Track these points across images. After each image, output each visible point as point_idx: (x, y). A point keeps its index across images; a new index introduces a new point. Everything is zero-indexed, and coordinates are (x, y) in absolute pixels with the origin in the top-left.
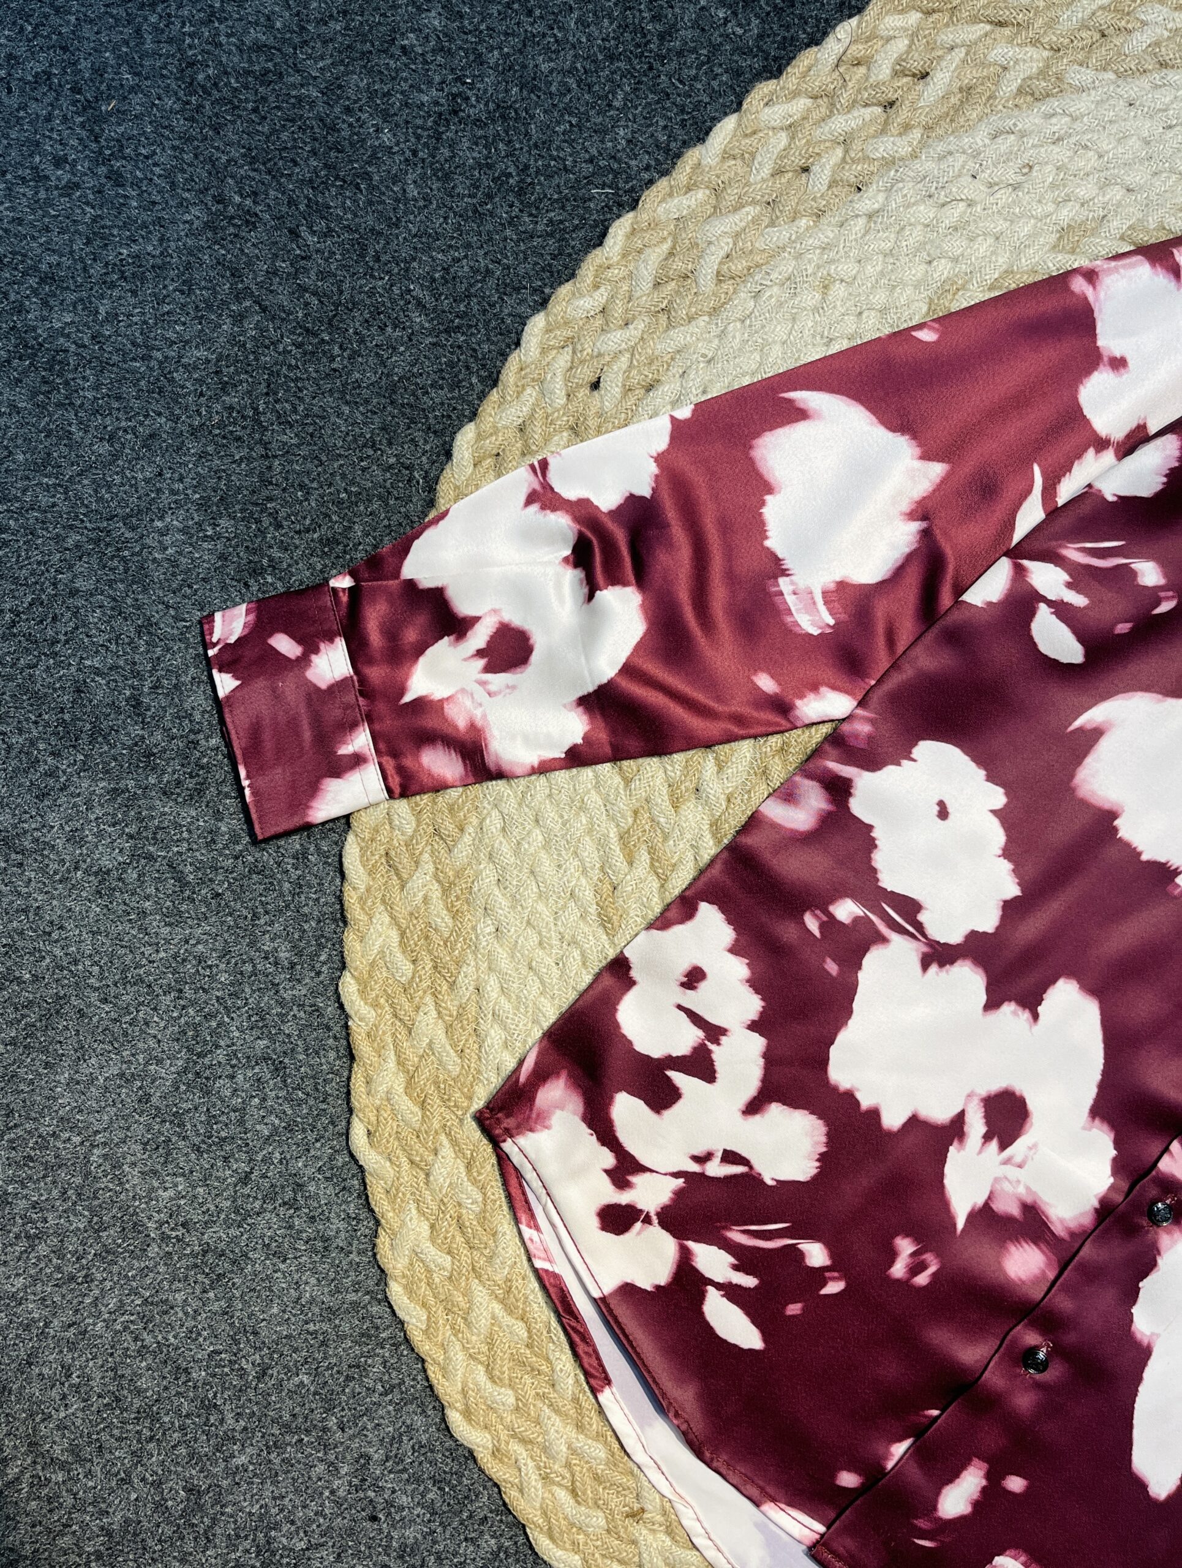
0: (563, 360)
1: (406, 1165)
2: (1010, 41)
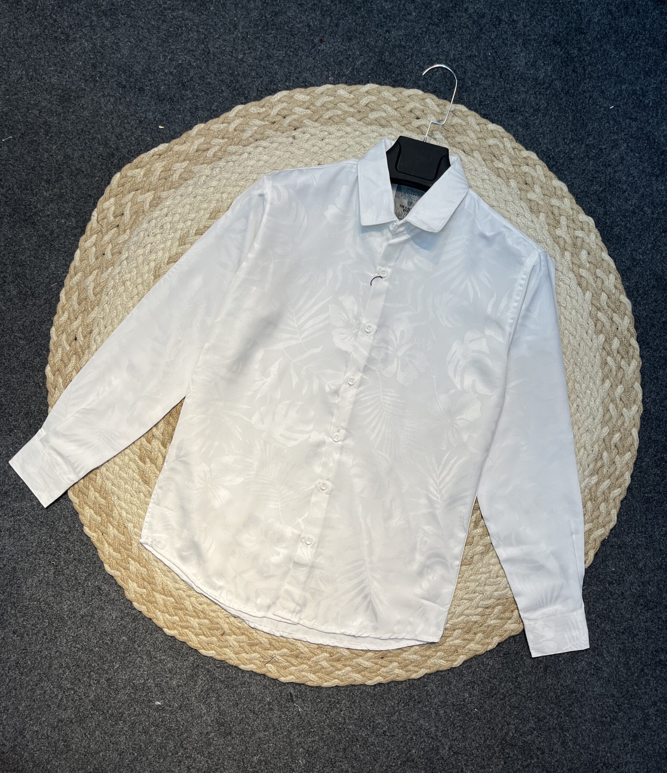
0: (64, 336)
1: (123, 571)
2: (141, 194)
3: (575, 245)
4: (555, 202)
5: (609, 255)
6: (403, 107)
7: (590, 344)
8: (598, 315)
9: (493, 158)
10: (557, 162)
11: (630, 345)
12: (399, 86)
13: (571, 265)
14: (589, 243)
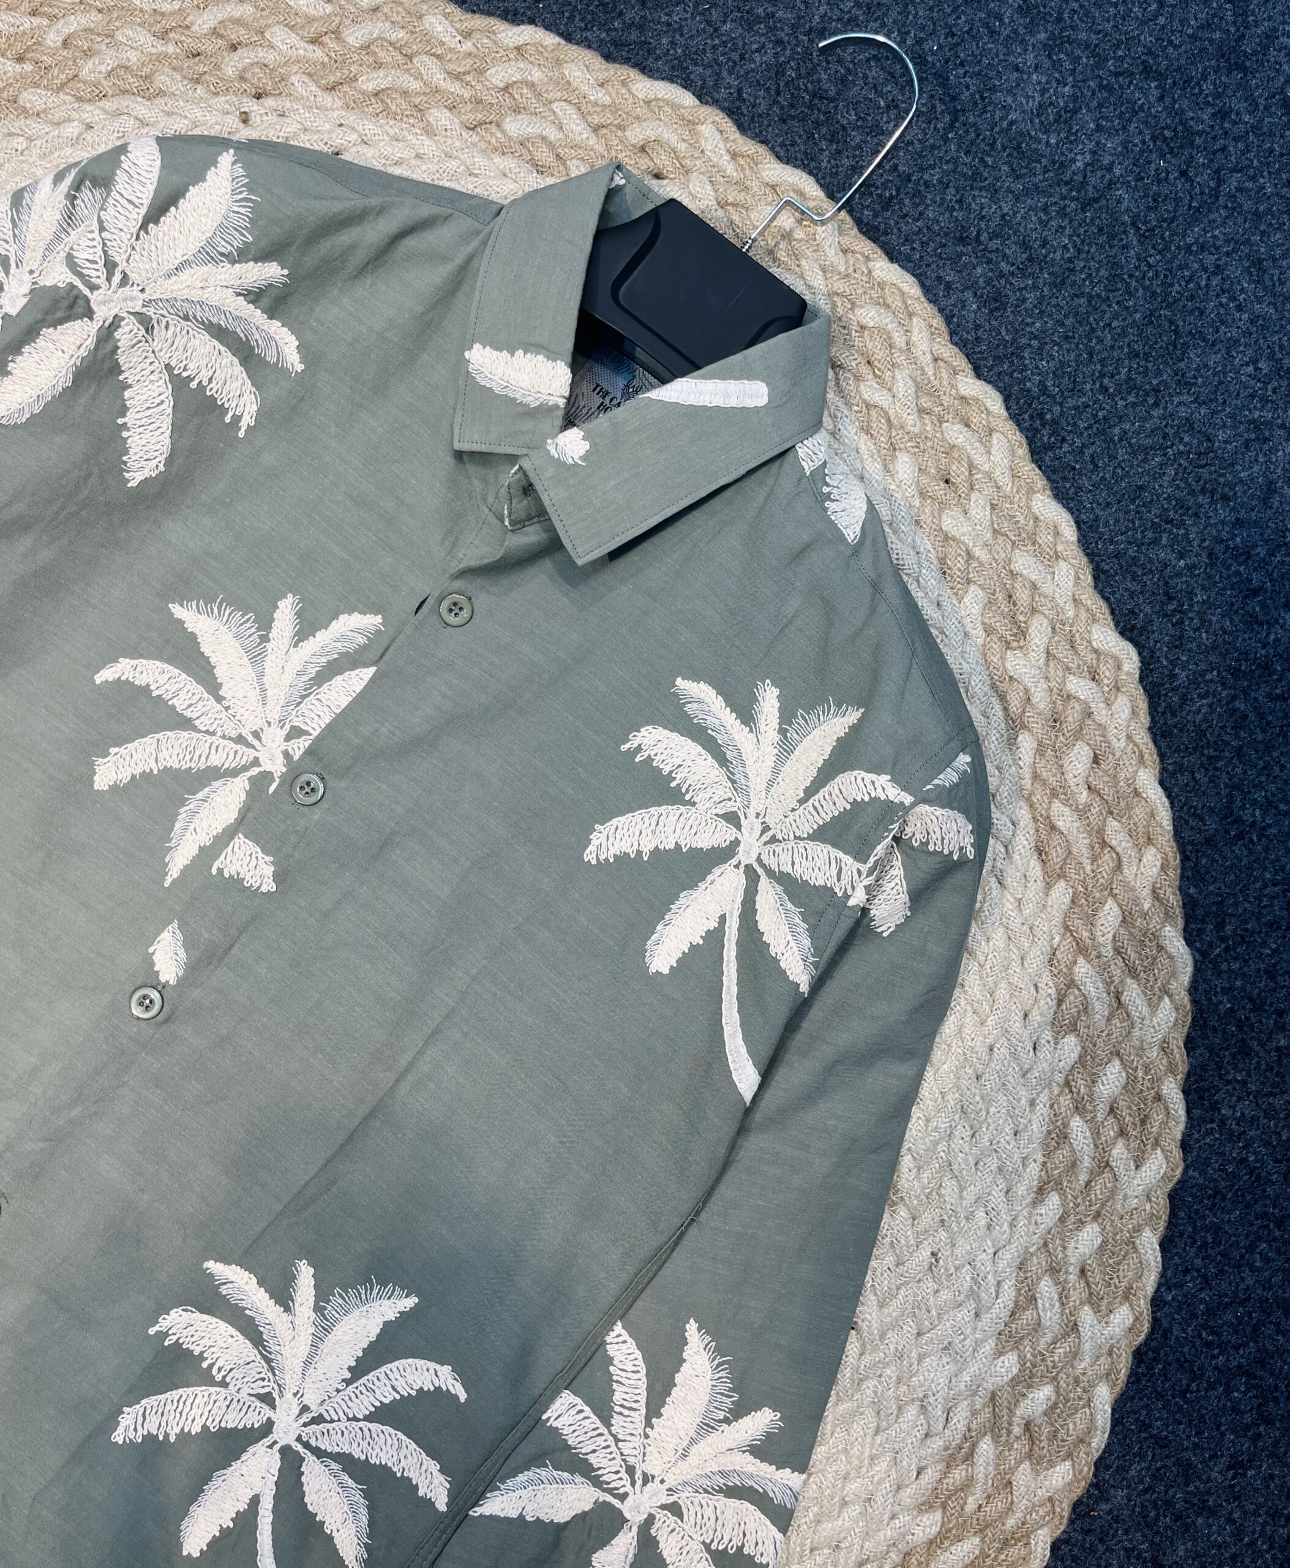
3: (1056, 721)
4: (1024, 563)
5: (1162, 783)
6: (621, 128)
7: (1027, 1057)
8: (1076, 969)
9: (865, 370)
10: (1064, 440)
11: (1158, 1098)
12: (626, 61)
13: (1027, 782)
14: (1102, 727)
